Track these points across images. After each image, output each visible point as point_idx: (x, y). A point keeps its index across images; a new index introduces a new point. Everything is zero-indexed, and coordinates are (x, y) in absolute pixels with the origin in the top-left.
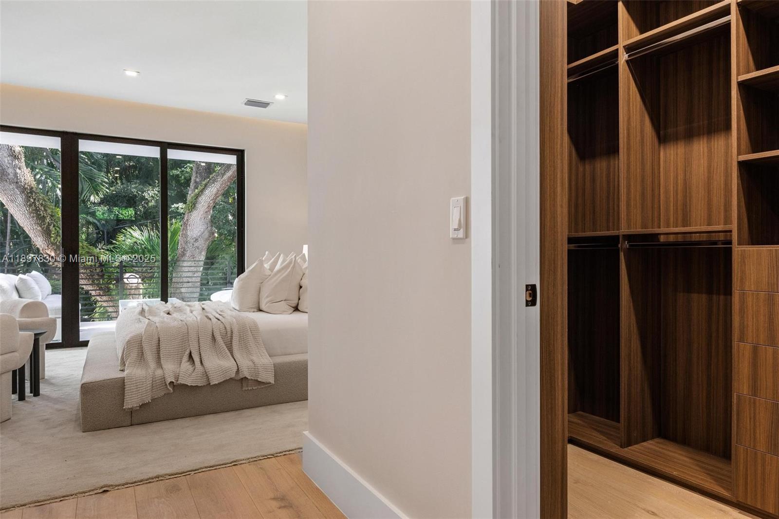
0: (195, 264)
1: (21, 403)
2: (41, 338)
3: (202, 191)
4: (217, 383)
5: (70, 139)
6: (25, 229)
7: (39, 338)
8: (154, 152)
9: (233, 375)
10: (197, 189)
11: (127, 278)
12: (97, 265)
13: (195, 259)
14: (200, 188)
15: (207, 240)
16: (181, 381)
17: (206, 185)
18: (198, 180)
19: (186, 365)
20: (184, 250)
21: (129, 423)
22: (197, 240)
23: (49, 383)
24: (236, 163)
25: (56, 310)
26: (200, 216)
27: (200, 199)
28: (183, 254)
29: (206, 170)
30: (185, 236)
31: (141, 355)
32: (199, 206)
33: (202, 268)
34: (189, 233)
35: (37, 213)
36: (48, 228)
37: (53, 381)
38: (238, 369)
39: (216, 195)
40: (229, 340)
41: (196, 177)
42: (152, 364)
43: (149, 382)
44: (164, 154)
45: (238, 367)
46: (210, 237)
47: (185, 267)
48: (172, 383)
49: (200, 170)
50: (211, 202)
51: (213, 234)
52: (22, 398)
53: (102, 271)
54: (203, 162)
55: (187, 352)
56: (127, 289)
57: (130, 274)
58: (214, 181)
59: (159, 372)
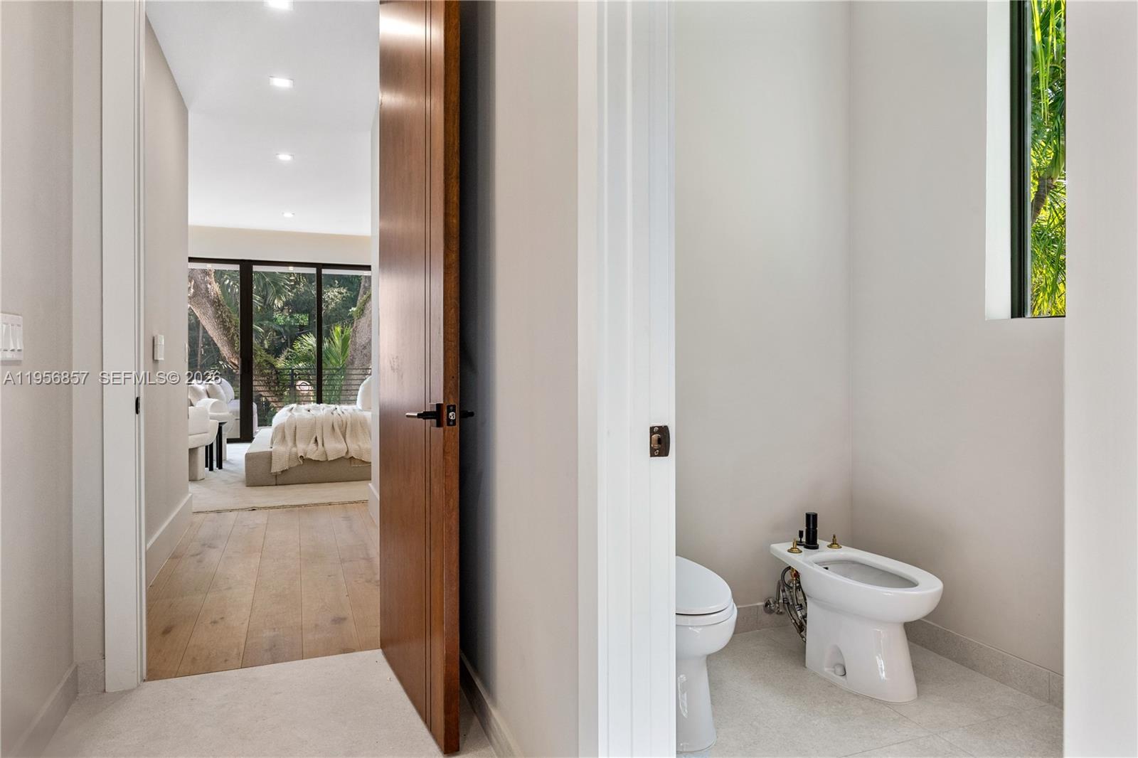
1: (210, 472)
3: (370, 297)
4: (332, 459)
5: (246, 265)
6: (214, 339)
7: (222, 426)
9: (344, 455)
10: (365, 294)
11: (299, 385)
14: (368, 293)
16: (308, 456)
19: (312, 445)
21: (273, 483)
23: (229, 463)
27: (368, 305)
31: (284, 438)
32: (367, 312)
35: (224, 325)
36: (232, 338)
38: (348, 451)
40: (344, 430)
41: (366, 282)
42: (290, 444)
43: (286, 455)
44: (319, 272)
45: (347, 448)
48: (301, 457)
52: (211, 469)
55: (314, 437)
56: (299, 396)
57: (301, 382)
59: (294, 448)
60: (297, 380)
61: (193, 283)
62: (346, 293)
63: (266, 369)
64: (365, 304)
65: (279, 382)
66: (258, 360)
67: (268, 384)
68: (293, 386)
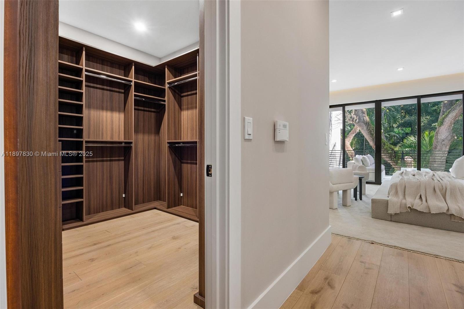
0: (442, 152)
2: (363, 179)
3: (447, 116)
4: (435, 213)
5: (378, 103)
7: (362, 179)
8: (415, 101)
9: (445, 211)
10: (444, 115)
11: (406, 158)
12: (393, 152)
13: (442, 150)
14: (445, 114)
15: (450, 140)
16: (414, 207)
17: (449, 112)
18: (444, 110)
19: (417, 201)
20: (436, 146)
21: (390, 220)
22: (443, 141)
23: (366, 196)
24: (462, 98)
25: (372, 169)
26: (446, 128)
27: (445, 120)
28: (436, 148)
29: (449, 104)
30: (437, 139)
31: (397, 193)
32: (445, 123)
33: (447, 155)
34: (439, 137)
35: (371, 133)
37: (368, 196)
38: (448, 209)
39: (455, 116)
40: (444, 193)
41: (444, 109)
42: (401, 197)
43: (399, 204)
44: (419, 101)
45: (448, 207)
46: (452, 139)
47: (436, 154)
48: (409, 207)
49: (446, 105)
50: (452, 120)
51: (454, 137)
52: (356, 200)
53: (395, 155)
54: (446, 101)
55: (419, 195)
56: (406, 163)
57: (407, 157)
58: (454, 109)
59: (404, 201)
60: (405, 156)
61: (358, 117)
62: (430, 118)
63: (390, 151)
64: (444, 119)
65: (396, 157)
66: (386, 147)
67: (390, 157)
68: (403, 158)
